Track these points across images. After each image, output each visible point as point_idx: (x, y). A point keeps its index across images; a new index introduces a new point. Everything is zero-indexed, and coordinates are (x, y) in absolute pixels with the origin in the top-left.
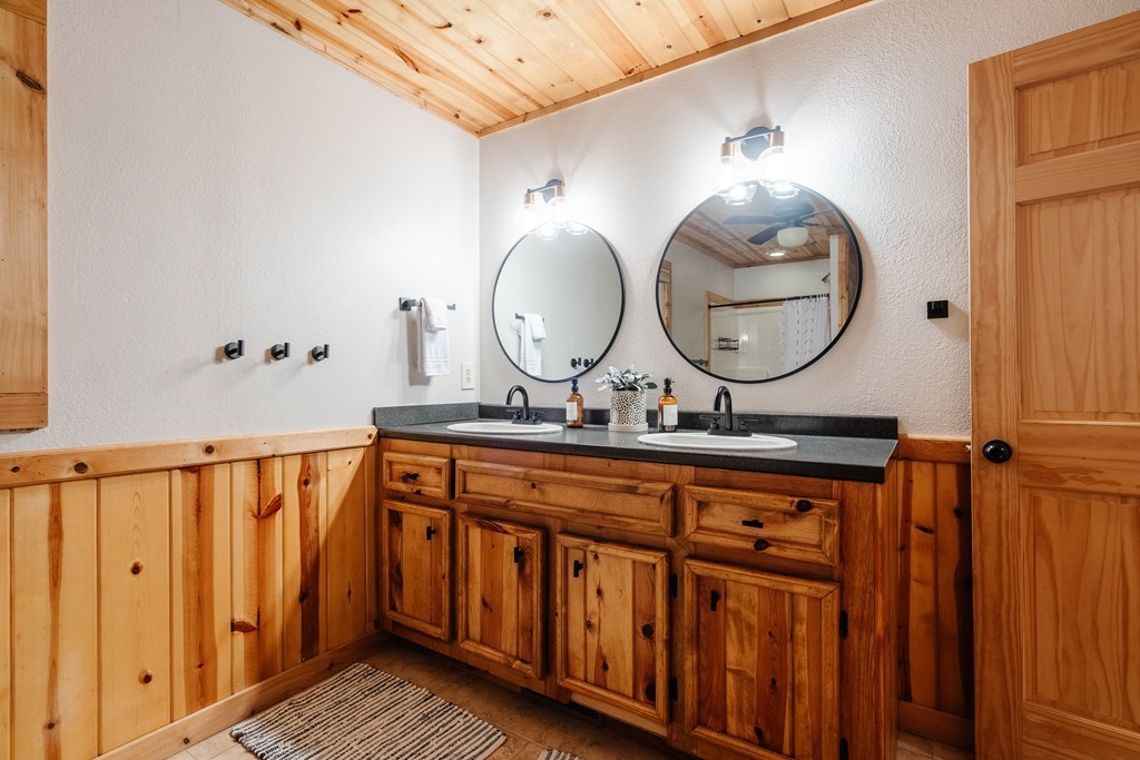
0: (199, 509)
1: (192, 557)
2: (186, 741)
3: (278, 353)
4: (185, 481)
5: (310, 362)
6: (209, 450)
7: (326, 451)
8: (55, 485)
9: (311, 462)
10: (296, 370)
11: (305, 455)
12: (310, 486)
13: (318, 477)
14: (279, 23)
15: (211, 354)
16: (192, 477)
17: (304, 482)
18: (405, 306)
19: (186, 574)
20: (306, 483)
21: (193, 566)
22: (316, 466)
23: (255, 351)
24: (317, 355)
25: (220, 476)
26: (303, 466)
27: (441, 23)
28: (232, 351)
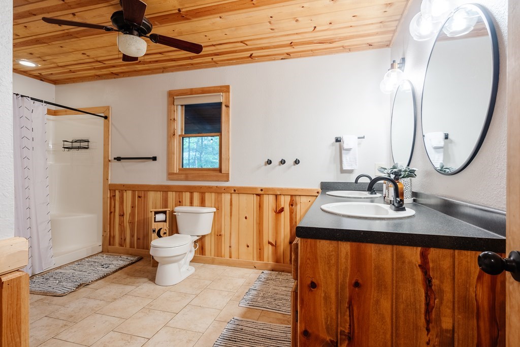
0: (260, 206)
1: (258, 219)
2: (255, 267)
3: (283, 162)
4: (257, 198)
5: (294, 165)
6: (262, 190)
7: (300, 196)
8: (231, 193)
9: (294, 199)
10: (289, 167)
11: (292, 196)
12: (293, 206)
13: (296, 204)
14: (283, 58)
15: (264, 163)
16: (259, 197)
17: (291, 205)
18: (338, 140)
19: (257, 223)
20: (292, 205)
21: (258, 222)
22: (296, 200)
23: (276, 162)
24: (297, 162)
25: (265, 198)
26: (291, 199)
27: (313, 28)
28: (269, 162)
